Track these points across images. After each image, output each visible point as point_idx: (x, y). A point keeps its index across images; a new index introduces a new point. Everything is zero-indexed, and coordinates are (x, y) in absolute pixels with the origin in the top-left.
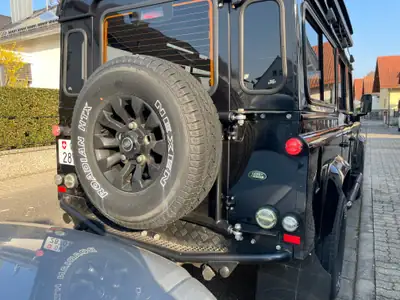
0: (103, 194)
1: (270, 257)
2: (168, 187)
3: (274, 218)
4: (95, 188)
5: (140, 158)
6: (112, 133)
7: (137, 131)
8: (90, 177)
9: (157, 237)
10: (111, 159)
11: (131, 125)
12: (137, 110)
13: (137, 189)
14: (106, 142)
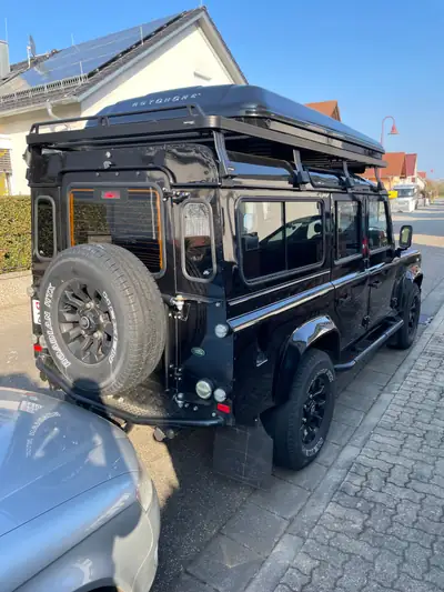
0: (66, 363)
1: (208, 423)
2: (114, 364)
3: (210, 389)
4: (59, 357)
5: (96, 335)
6: (74, 309)
7: (93, 311)
8: (56, 348)
9: (121, 400)
10: (73, 333)
11: (88, 305)
12: (91, 294)
13: (93, 361)
14: (68, 317)
